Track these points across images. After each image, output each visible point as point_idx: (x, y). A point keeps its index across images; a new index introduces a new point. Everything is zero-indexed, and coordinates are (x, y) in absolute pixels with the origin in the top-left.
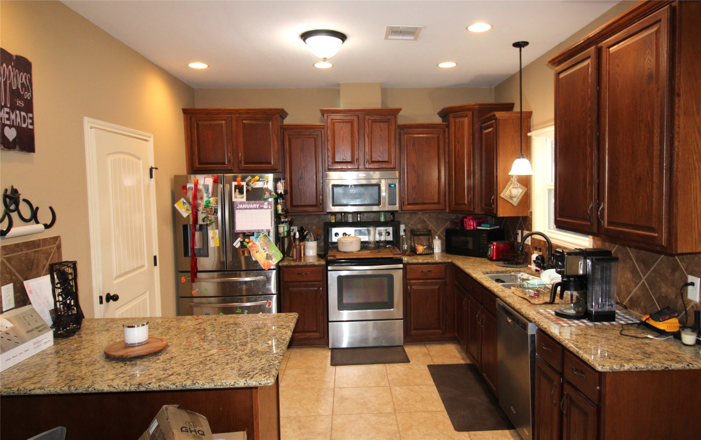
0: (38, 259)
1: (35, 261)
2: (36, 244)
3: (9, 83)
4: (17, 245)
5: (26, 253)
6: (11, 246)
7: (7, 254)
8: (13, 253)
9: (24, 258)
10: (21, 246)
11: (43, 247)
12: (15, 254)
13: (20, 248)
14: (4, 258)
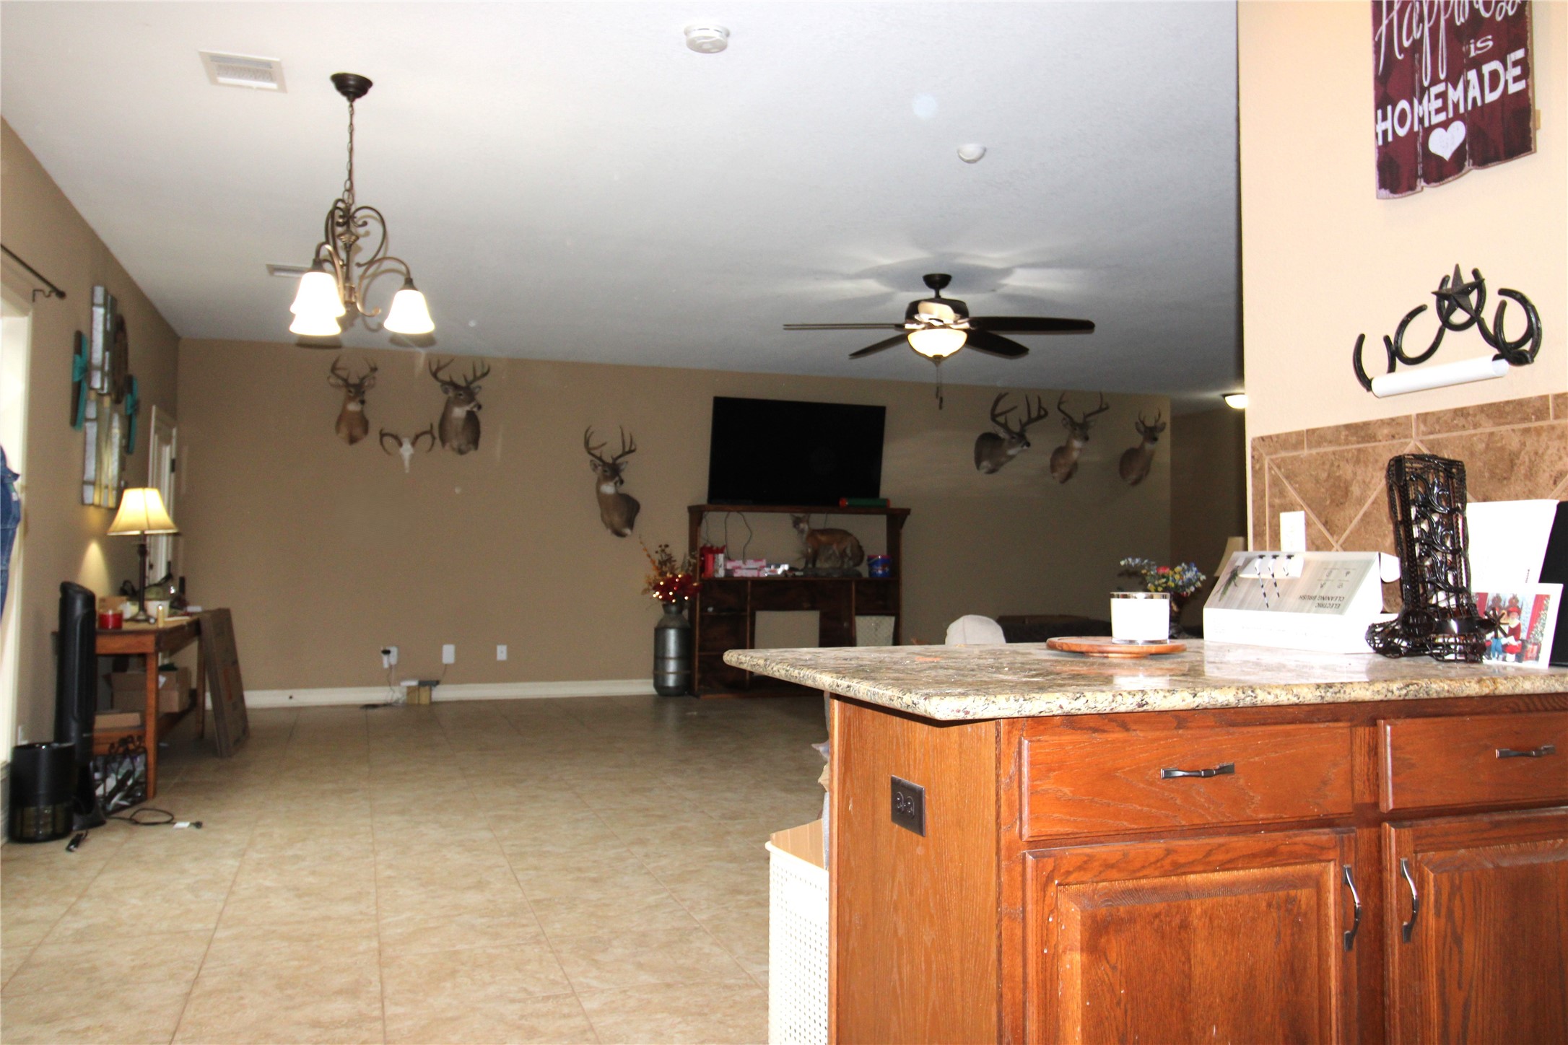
0: (1536, 453)
1: (1524, 457)
2: (1530, 411)
3: (1446, 21)
4: (1461, 412)
5: (1492, 434)
6: (1442, 414)
7: (1431, 433)
8: (1449, 431)
9: (1481, 446)
10: (1475, 415)
11: (1556, 417)
12: (1455, 434)
13: (1470, 418)
14: (1422, 441)
